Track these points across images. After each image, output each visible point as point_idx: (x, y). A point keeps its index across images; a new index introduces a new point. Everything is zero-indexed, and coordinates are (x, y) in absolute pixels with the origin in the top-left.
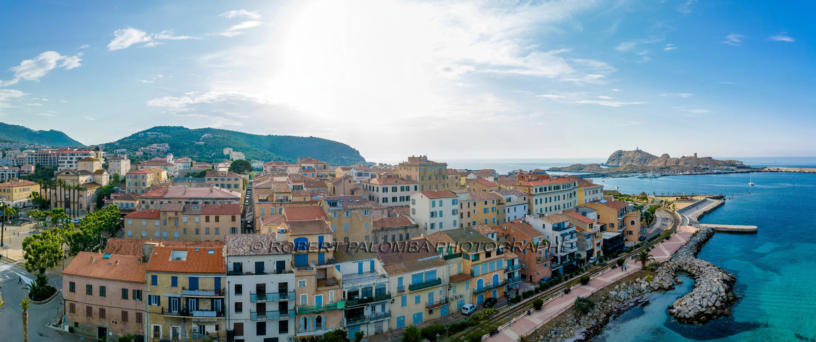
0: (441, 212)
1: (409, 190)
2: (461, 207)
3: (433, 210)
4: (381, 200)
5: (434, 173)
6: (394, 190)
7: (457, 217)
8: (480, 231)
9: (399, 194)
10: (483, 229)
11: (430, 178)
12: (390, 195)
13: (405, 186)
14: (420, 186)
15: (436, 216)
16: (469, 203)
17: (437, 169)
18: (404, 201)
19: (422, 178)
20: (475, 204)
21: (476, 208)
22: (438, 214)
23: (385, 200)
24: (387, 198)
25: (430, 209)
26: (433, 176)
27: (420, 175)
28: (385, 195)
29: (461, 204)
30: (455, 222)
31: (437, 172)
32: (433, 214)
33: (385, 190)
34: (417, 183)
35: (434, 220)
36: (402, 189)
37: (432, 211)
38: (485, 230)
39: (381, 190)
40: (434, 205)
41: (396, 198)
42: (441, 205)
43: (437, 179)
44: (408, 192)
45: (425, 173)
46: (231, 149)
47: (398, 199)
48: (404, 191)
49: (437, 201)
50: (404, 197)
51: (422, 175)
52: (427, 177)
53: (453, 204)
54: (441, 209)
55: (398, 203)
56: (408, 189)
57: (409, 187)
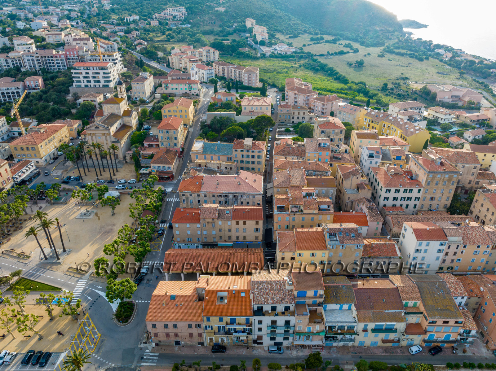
0: (426, 251)
1: (411, 193)
2: (449, 248)
3: (419, 248)
4: (382, 198)
5: (443, 179)
6: (397, 191)
7: (441, 255)
8: (452, 290)
9: (401, 195)
10: (456, 289)
11: (437, 184)
12: (392, 195)
13: (408, 189)
14: (424, 190)
15: (420, 252)
16: (458, 246)
17: (447, 176)
18: (404, 200)
19: (428, 183)
20: (465, 247)
21: (465, 250)
22: (423, 251)
23: (386, 199)
24: (388, 198)
25: (416, 247)
26: (441, 182)
27: (427, 180)
28: (387, 195)
29: (449, 246)
30: (438, 258)
31: (446, 179)
32: (417, 251)
33: (388, 191)
34: (422, 187)
35: (416, 255)
36: (405, 191)
37: (417, 249)
38: (457, 291)
39: (384, 190)
40: (420, 245)
41: (397, 198)
42: (427, 245)
43: (444, 185)
44: (410, 194)
45: (432, 179)
46: (254, 21)
47: (399, 199)
48: (406, 193)
49: (424, 243)
50: (405, 198)
51: (429, 181)
52: (434, 182)
53: (441, 245)
54: (427, 248)
55: (398, 203)
56: (411, 191)
57: (412, 190)
